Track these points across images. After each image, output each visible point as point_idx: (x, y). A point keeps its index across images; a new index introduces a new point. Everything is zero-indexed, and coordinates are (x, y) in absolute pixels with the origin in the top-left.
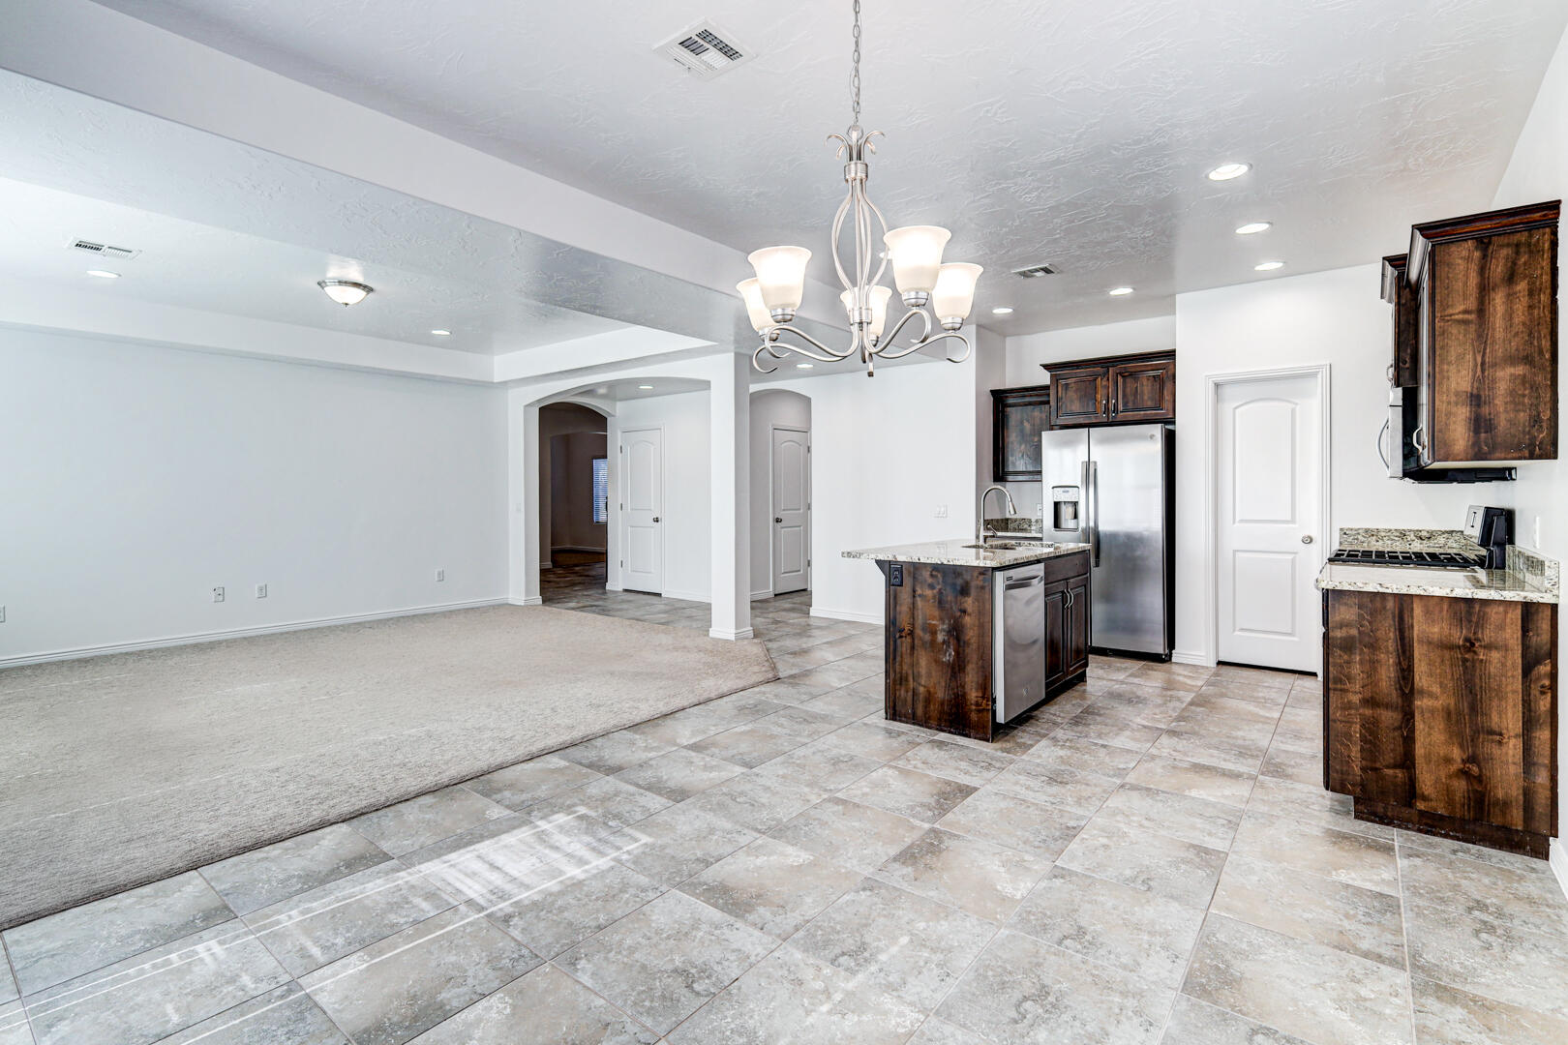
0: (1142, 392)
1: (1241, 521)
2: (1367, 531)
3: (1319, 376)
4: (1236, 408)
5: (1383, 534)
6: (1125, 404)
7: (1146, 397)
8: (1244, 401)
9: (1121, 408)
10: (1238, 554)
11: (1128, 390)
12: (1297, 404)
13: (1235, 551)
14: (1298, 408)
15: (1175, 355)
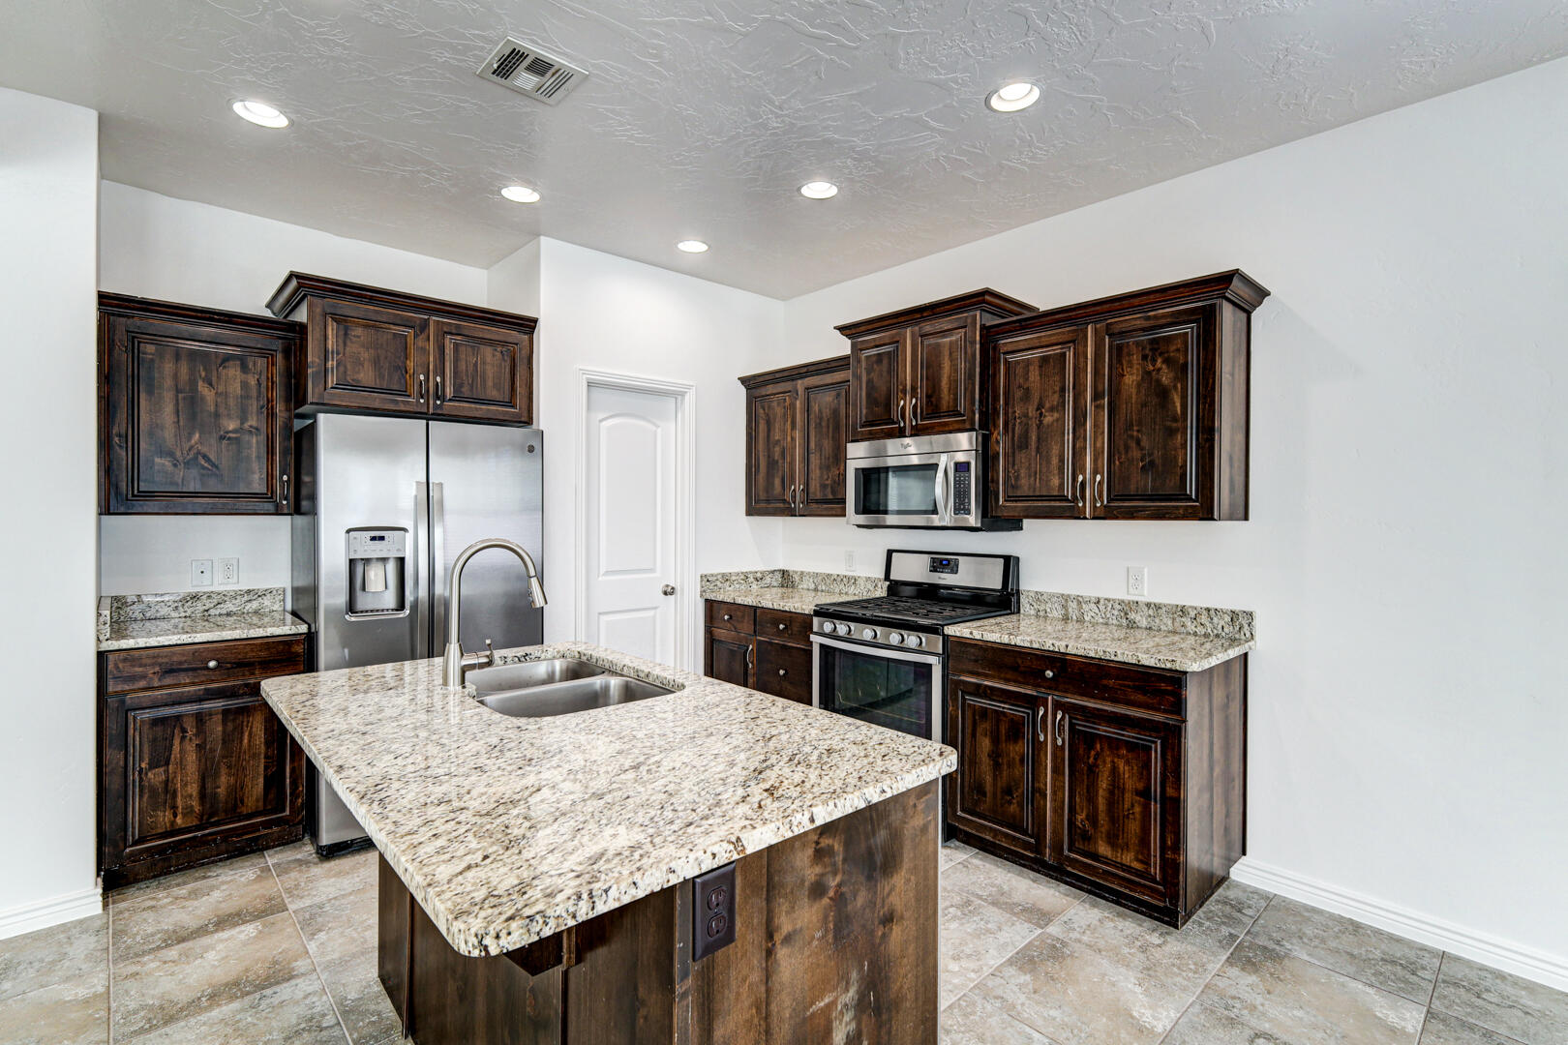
0: (484, 372)
1: (607, 573)
2: (723, 575)
3: (687, 397)
4: (601, 421)
5: (734, 578)
6: (457, 388)
7: (490, 383)
8: (611, 413)
9: (449, 392)
10: (604, 618)
11: (462, 366)
12: (658, 427)
13: (600, 614)
14: (659, 430)
15: (534, 328)
